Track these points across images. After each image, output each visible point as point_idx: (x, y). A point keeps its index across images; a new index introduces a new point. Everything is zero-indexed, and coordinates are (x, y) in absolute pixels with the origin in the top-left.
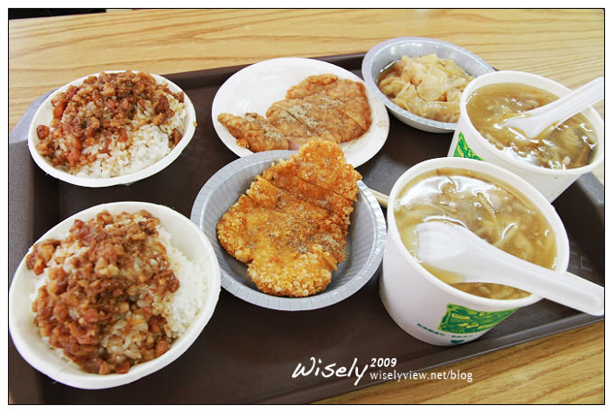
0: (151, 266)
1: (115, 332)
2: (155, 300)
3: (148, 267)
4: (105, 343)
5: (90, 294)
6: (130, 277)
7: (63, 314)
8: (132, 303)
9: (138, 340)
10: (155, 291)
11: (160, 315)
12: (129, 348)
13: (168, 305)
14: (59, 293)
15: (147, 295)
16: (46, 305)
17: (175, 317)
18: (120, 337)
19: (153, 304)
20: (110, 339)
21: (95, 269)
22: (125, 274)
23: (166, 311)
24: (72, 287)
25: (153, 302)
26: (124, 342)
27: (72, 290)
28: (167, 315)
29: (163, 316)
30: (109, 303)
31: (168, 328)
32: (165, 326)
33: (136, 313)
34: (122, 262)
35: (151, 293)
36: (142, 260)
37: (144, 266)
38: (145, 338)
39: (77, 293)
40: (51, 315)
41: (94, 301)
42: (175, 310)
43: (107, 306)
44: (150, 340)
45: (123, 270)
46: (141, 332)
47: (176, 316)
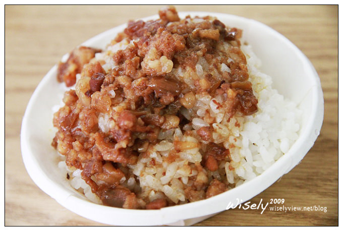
0: (220, 73)
1: (154, 155)
2: (219, 120)
3: (215, 73)
4: (138, 170)
5: (129, 95)
6: (187, 80)
7: (89, 122)
8: (184, 122)
9: (185, 173)
10: (219, 106)
11: (222, 144)
12: (169, 184)
13: (236, 132)
14: (89, 93)
15: (208, 111)
16: (70, 111)
17: (243, 153)
18: (160, 166)
19: (214, 125)
20: (146, 166)
21: (143, 64)
22: (181, 75)
23: (231, 140)
24: (108, 84)
25: (215, 121)
26: (164, 174)
27: (107, 88)
28: (233, 146)
29: (227, 146)
30: (153, 112)
31: (231, 169)
32: (227, 165)
33: (187, 135)
34: (180, 59)
35: (213, 107)
36: (209, 63)
37: (211, 70)
38: (194, 173)
39: (113, 93)
40: (75, 125)
41: (133, 107)
42: (245, 142)
43: (150, 114)
44: (202, 178)
45: (180, 70)
46: (190, 164)
47: (245, 152)
